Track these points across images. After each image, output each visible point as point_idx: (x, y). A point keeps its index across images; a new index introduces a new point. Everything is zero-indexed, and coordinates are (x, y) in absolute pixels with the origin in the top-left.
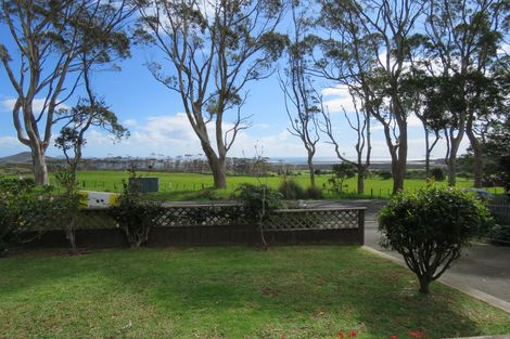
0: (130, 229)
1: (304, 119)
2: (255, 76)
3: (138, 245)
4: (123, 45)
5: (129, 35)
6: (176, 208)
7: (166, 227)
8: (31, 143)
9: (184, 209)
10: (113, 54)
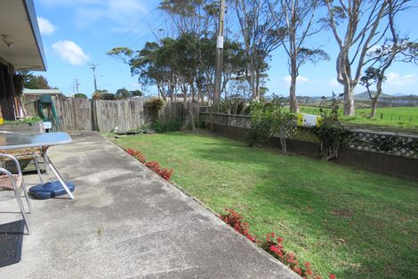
0: (324, 145)
3: (327, 159)
6: (364, 134)
7: (353, 150)
8: (343, 82)
9: (372, 135)
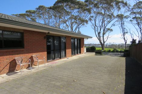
1: (124, 35)
2: (114, 25)
4: (87, 22)
5: (88, 20)
10: (85, 24)
